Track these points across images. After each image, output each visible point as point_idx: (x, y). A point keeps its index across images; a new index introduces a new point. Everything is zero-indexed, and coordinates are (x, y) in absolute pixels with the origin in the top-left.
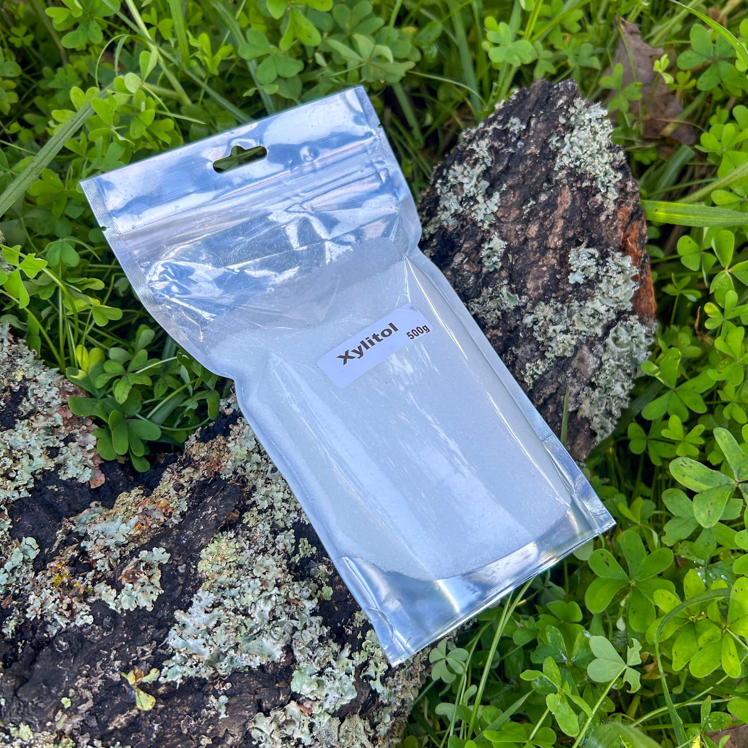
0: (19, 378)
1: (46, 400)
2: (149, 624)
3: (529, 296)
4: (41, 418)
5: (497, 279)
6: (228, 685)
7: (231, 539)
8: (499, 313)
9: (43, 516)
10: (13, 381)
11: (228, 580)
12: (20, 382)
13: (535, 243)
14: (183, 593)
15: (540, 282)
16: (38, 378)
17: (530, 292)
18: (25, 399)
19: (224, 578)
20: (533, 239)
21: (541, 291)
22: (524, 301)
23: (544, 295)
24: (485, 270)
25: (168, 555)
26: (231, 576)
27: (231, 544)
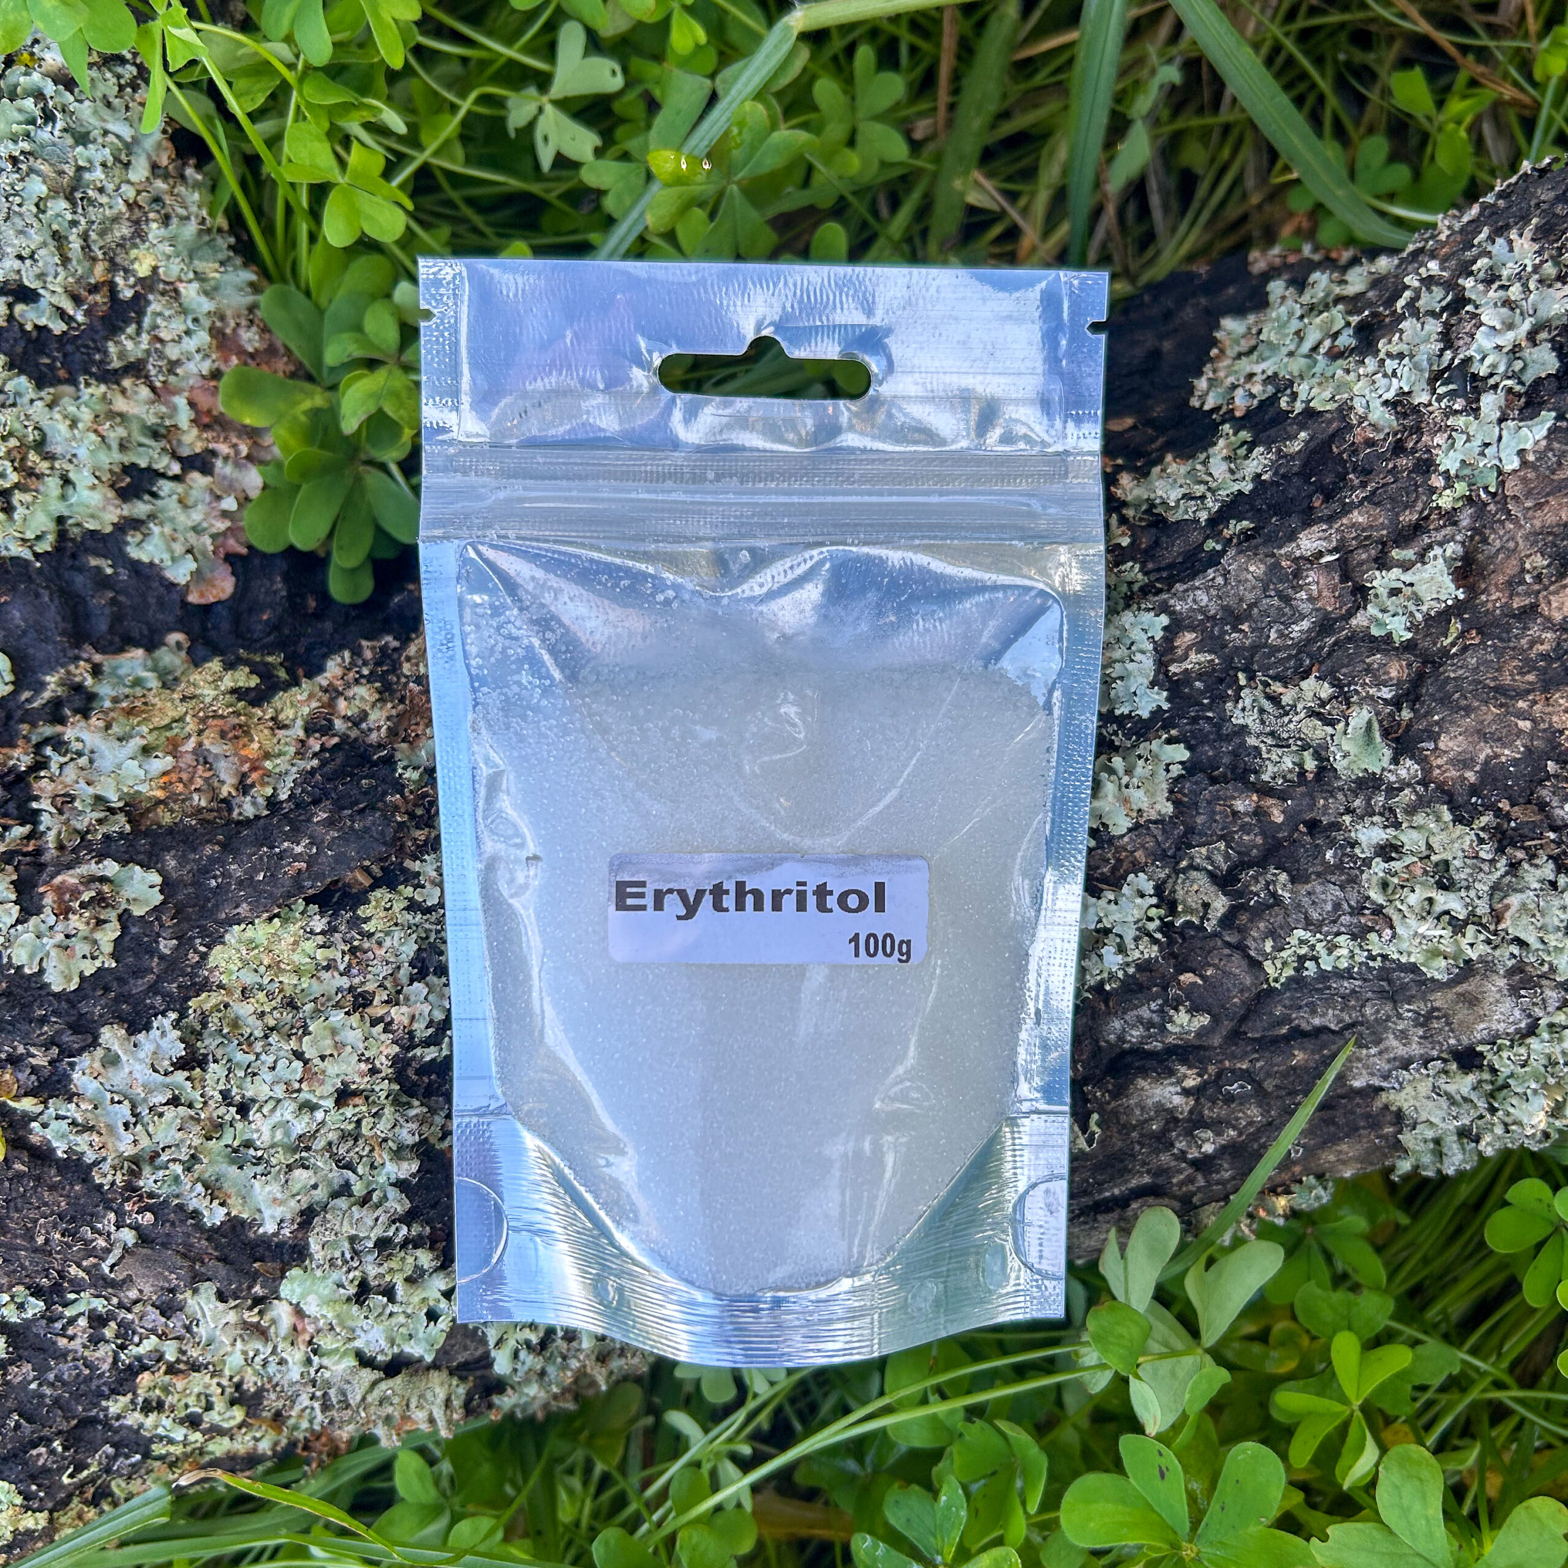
0: (143, 269)
1: (173, 352)
2: (54, 1013)
3: (1427, 769)
4: (145, 392)
5: (1368, 670)
6: (149, 1217)
7: (312, 932)
8: (1310, 764)
9: (53, 616)
10: (126, 271)
11: (252, 1020)
12: (141, 281)
13: (1549, 635)
14: (153, 989)
15: (1485, 752)
16: (181, 287)
17: (1439, 761)
18: (131, 329)
19: (244, 1010)
20: (1549, 624)
21: (1471, 776)
22: (1403, 773)
23: (1474, 790)
24: (1359, 620)
25: (157, 898)
26: (263, 1014)
27: (309, 946)
